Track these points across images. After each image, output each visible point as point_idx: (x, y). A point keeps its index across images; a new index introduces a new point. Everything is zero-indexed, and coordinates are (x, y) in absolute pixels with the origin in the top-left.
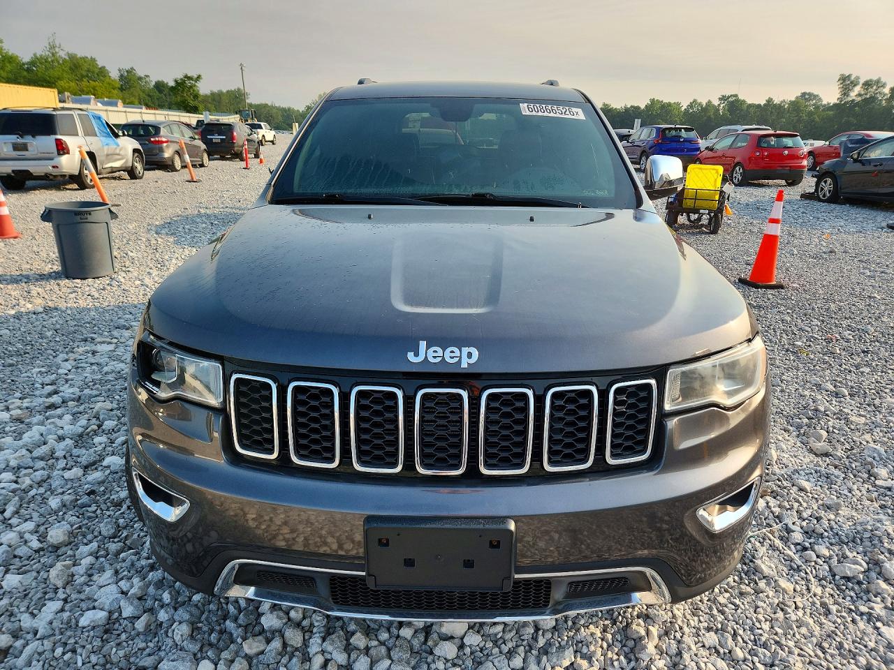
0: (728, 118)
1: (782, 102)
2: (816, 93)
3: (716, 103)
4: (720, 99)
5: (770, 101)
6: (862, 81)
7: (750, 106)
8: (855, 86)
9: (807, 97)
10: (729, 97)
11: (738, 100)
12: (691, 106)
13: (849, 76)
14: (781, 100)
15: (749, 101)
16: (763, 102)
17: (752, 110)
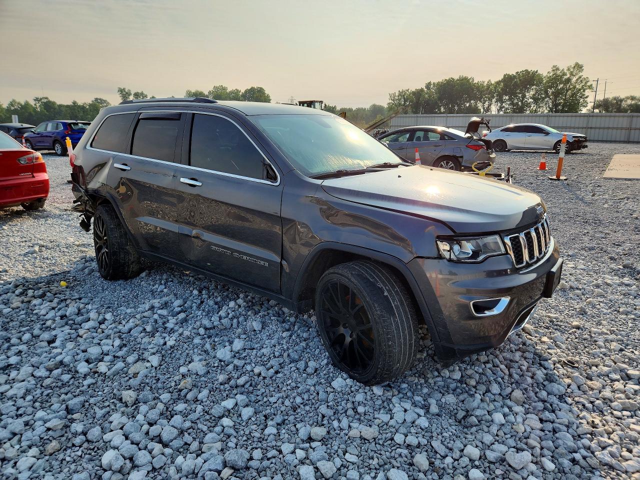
0: (46, 114)
1: (84, 104)
2: (104, 99)
3: (32, 103)
4: (35, 100)
5: (74, 103)
6: (133, 93)
7: (60, 106)
8: (129, 95)
9: (99, 101)
10: (41, 99)
11: (50, 102)
12: (12, 104)
13: (124, 89)
14: (83, 102)
15: (58, 103)
16: (70, 103)
17: (64, 109)
